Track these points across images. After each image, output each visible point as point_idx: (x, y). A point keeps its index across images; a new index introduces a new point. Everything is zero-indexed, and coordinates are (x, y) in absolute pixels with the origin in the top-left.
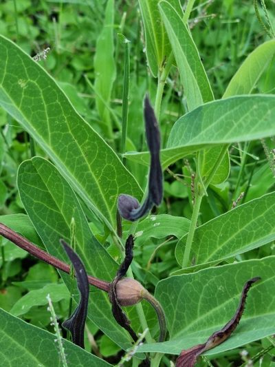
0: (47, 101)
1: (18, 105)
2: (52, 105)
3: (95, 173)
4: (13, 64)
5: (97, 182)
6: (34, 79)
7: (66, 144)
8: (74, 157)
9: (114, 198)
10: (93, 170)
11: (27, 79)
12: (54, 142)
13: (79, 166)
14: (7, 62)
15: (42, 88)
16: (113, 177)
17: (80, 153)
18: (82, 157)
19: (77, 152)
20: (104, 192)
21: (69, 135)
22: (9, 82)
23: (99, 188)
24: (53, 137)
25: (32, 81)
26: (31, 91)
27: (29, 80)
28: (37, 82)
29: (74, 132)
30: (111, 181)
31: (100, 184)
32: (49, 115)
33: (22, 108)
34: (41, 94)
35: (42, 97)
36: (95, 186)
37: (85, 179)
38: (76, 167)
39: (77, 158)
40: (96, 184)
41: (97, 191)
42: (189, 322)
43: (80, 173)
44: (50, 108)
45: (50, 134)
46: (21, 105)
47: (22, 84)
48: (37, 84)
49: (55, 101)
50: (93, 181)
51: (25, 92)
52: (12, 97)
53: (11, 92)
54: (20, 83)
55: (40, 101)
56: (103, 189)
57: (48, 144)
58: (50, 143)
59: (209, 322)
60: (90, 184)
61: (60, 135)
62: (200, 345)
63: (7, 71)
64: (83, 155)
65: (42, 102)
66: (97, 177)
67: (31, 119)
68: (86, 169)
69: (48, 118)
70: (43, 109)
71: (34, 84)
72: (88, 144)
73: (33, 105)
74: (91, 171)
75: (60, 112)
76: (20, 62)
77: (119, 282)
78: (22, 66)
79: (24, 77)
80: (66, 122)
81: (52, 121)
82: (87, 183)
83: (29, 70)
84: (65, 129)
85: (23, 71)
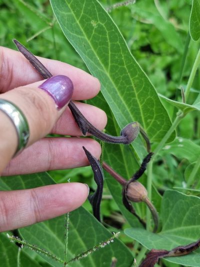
0: (111, 40)
1: (89, 38)
2: (114, 44)
3: (140, 100)
4: (89, 8)
5: (140, 107)
6: (103, 23)
7: (121, 75)
8: (125, 85)
9: (150, 122)
10: (139, 98)
11: (98, 21)
12: (112, 71)
13: (128, 92)
14: (84, 6)
15: (108, 30)
16: (152, 106)
17: (131, 84)
18: (132, 87)
19: (128, 82)
20: (144, 115)
21: (124, 69)
22: (84, 20)
23: (141, 111)
24: (112, 67)
25: (101, 23)
26: (100, 30)
27: (99, 22)
28: (105, 25)
29: (129, 67)
30: (151, 109)
31: (142, 109)
32: (111, 51)
33: (92, 42)
34: (107, 34)
35: (108, 37)
36: (138, 109)
37: (131, 103)
38: (125, 92)
39: (128, 86)
40: (139, 108)
41: (139, 113)
42: (176, 227)
43: (128, 97)
44: (112, 46)
45: (110, 64)
46: (91, 39)
47: (94, 24)
48: (104, 26)
49: (116, 42)
50: (137, 105)
51: (95, 30)
52: (85, 32)
53: (85, 28)
54: (92, 23)
55: (106, 39)
56: (144, 113)
57: (107, 71)
58: (109, 71)
59: (187, 233)
60: (134, 107)
61: (117, 67)
62: (166, 251)
63: (84, 12)
64: (133, 85)
65: (107, 40)
66: (141, 103)
67: (97, 50)
68: (134, 95)
69: (110, 53)
70: (108, 46)
71: (102, 26)
72: (138, 78)
73: (100, 41)
74: (137, 98)
75: (119, 51)
76: (94, 7)
77: (132, 183)
78: (95, 10)
79: (96, 19)
80: (123, 58)
81: (113, 56)
82: (132, 106)
83: (99, 15)
84: (122, 63)
85: (95, 14)
